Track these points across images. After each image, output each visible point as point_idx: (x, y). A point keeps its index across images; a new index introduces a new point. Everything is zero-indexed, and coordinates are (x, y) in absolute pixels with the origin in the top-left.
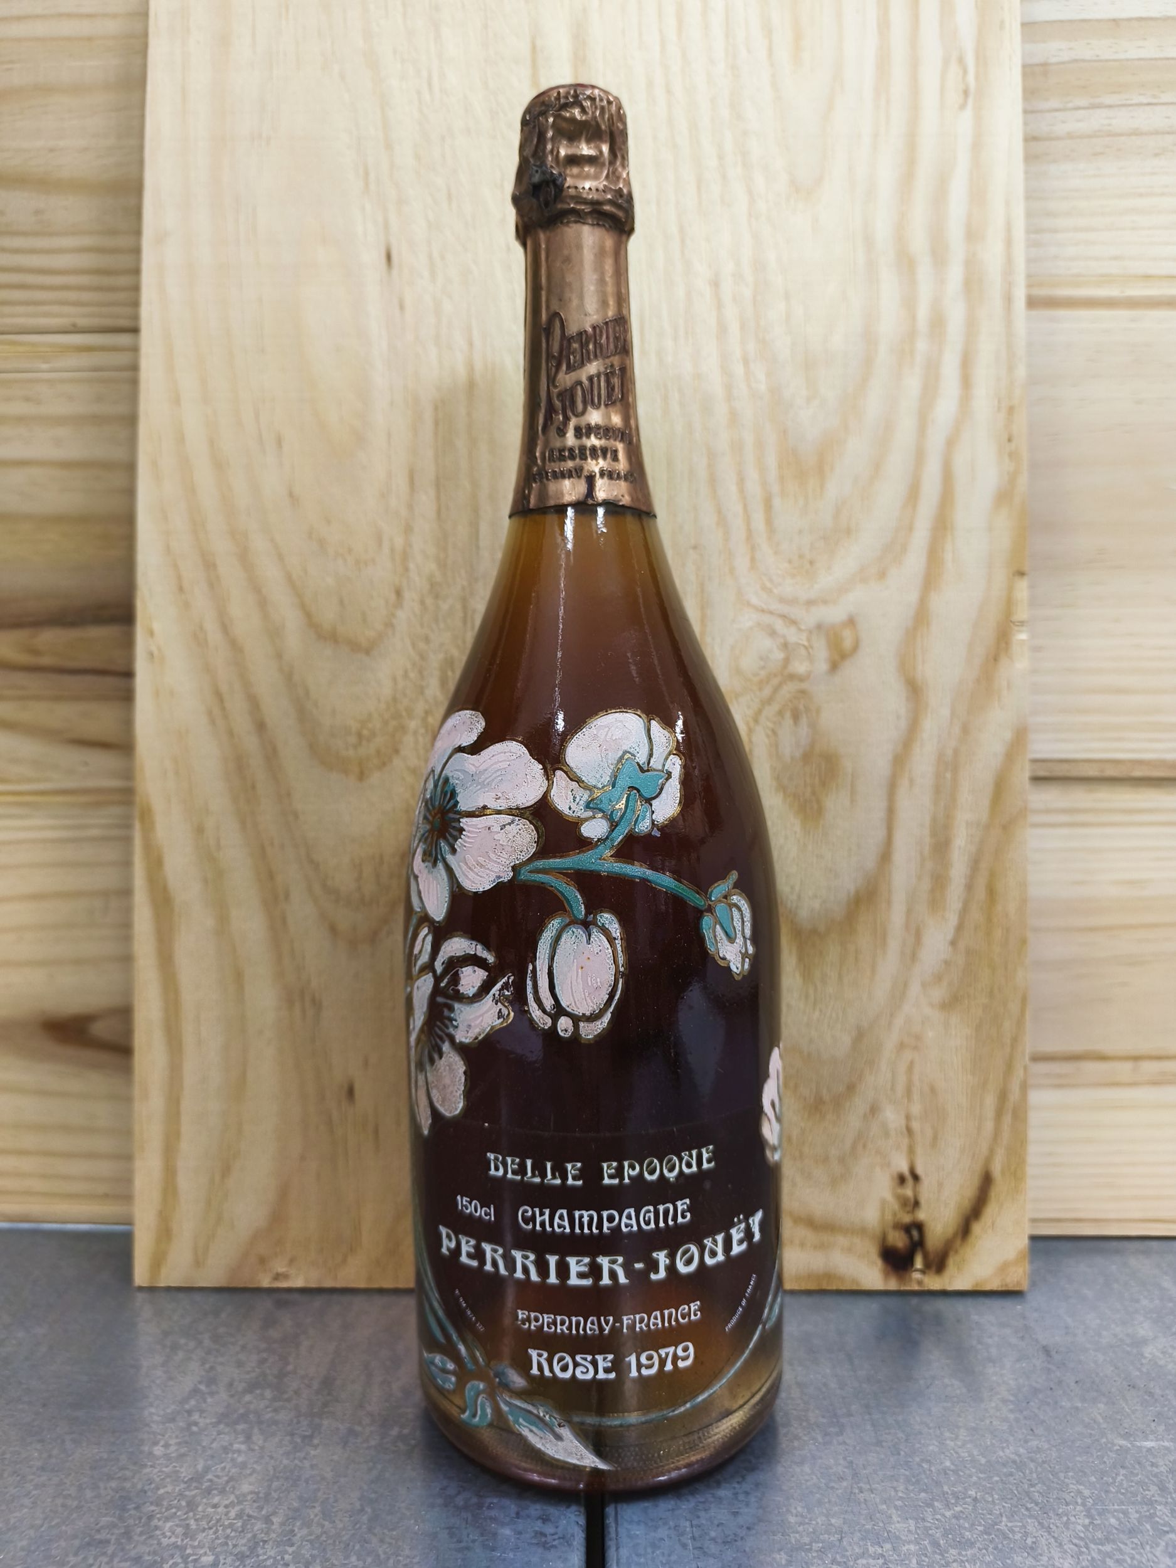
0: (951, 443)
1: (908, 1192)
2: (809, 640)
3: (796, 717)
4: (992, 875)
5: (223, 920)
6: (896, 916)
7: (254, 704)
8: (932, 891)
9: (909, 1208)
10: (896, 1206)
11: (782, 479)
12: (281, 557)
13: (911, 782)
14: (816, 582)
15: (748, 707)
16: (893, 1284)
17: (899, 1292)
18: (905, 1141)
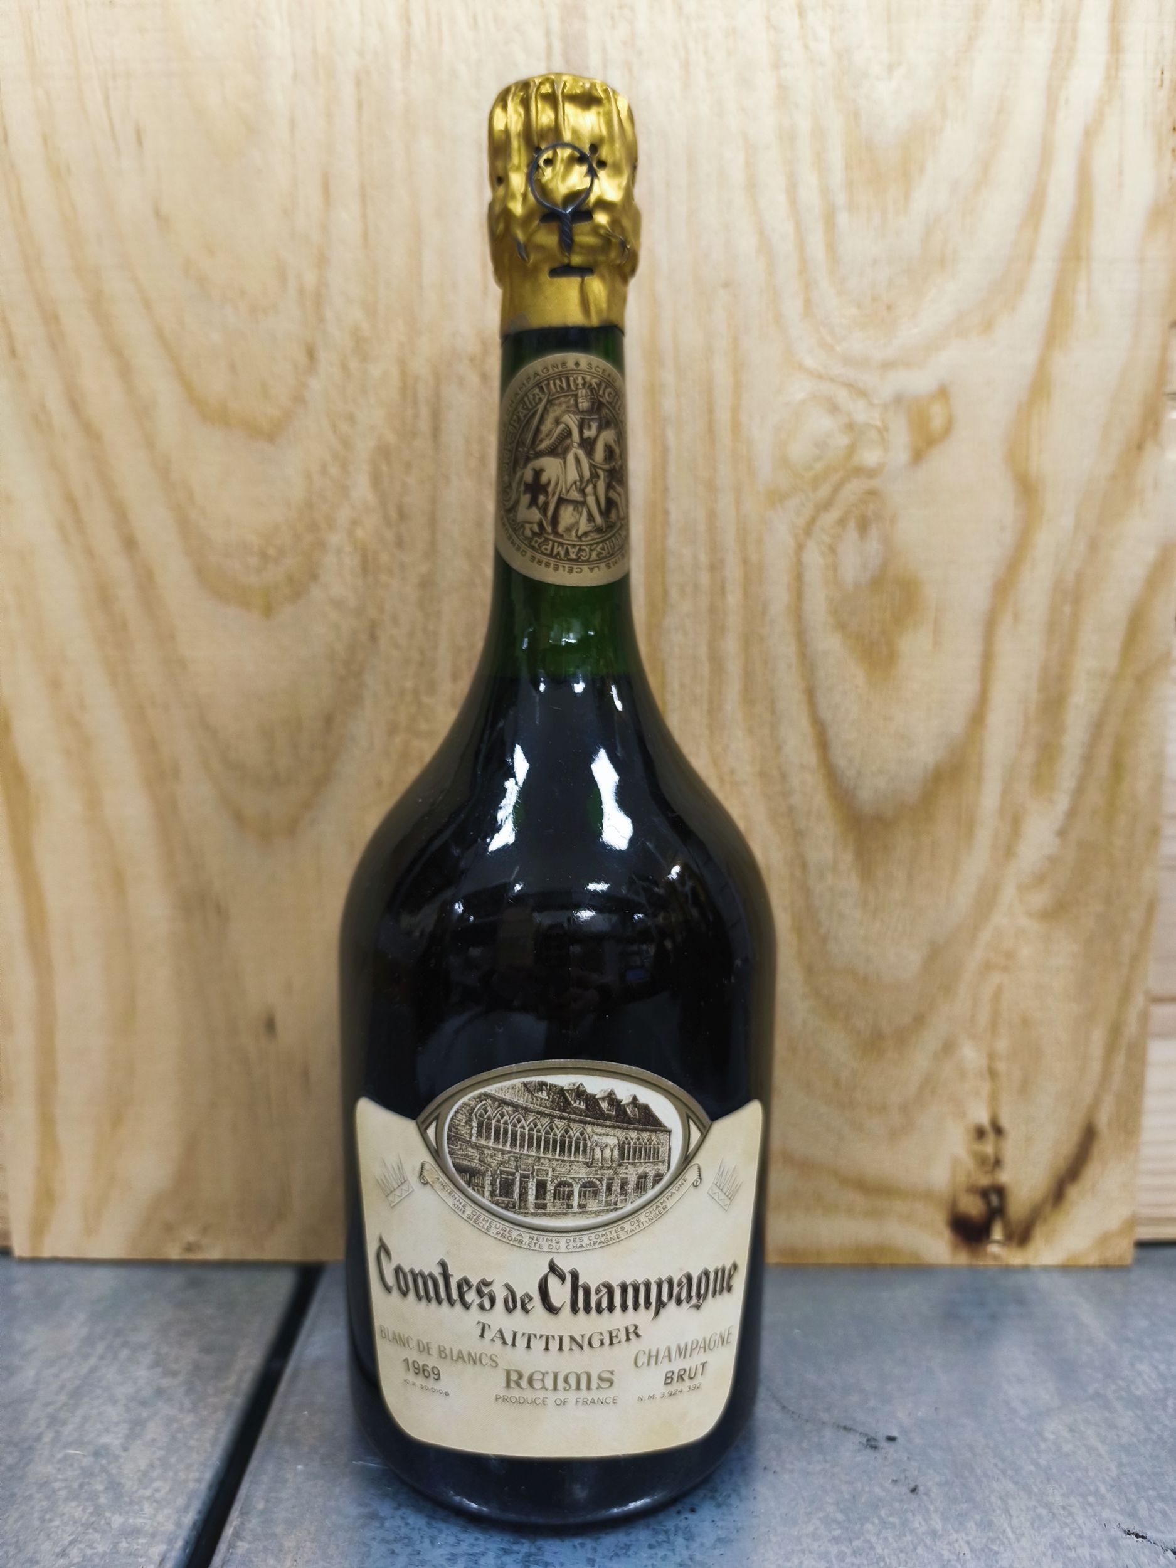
0: (1091, 132)
1: (989, 1148)
2: (883, 419)
3: (863, 526)
6: (989, 799)
8: (1038, 764)
9: (988, 1168)
10: (971, 1165)
13: (1016, 617)
14: (895, 337)
15: (798, 515)
16: (962, 1258)
17: (970, 1267)
18: (986, 1085)
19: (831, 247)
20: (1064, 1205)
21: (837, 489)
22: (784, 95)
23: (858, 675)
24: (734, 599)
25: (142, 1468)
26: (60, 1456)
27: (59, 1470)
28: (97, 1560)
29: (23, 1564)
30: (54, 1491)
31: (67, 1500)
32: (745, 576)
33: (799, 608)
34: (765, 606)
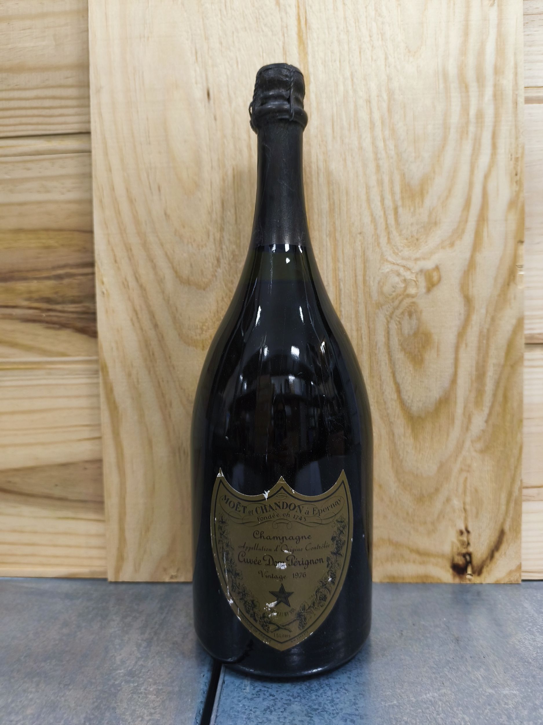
0: (486, 177)
1: (464, 538)
2: (416, 277)
3: (410, 315)
4: (506, 390)
5: (142, 416)
6: (459, 410)
7: (152, 315)
8: (476, 397)
9: (465, 546)
10: (459, 545)
11: (402, 198)
12: (162, 245)
13: (466, 345)
14: (420, 249)
15: (387, 311)
16: (457, 580)
17: (461, 584)
18: (463, 515)
19: (396, 220)
20: (494, 560)
22: (379, 169)
23: (410, 367)
32: (369, 332)
33: (388, 343)
34: (376, 343)
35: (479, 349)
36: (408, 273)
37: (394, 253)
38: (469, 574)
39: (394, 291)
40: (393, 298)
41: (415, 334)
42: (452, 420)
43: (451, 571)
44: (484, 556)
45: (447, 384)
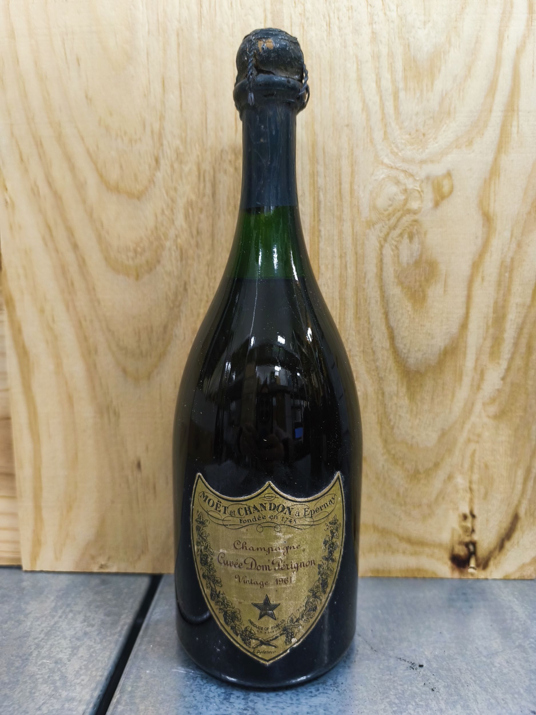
1: (468, 524)
2: (421, 187)
3: (411, 237)
6: (469, 363)
8: (492, 347)
9: (468, 534)
10: (460, 531)
11: (405, 78)
13: (483, 279)
14: (427, 148)
15: (381, 232)
16: (456, 575)
17: (460, 579)
18: (468, 495)
19: (396, 108)
20: (504, 551)
21: (398, 220)
22: (374, 37)
23: (408, 305)
24: (351, 271)
25: (76, 670)
26: (40, 663)
27: (39, 669)
28: (54, 712)
29: (21, 713)
30: (37, 679)
31: (42, 683)
32: (357, 260)
33: (381, 275)
34: (365, 274)
35: (499, 284)
36: (411, 180)
37: (392, 152)
38: (471, 568)
39: (390, 205)
40: (389, 215)
41: (417, 263)
42: (459, 376)
43: (449, 563)
44: (492, 546)
45: (455, 329)
